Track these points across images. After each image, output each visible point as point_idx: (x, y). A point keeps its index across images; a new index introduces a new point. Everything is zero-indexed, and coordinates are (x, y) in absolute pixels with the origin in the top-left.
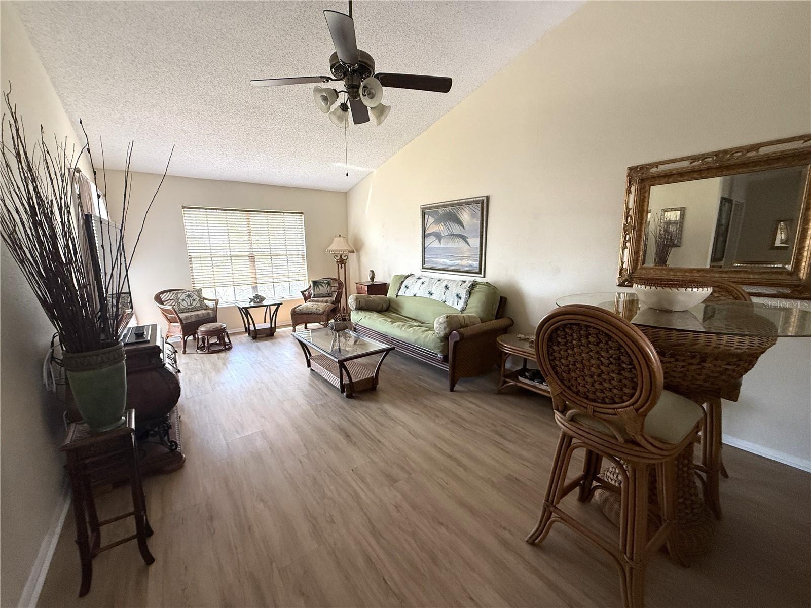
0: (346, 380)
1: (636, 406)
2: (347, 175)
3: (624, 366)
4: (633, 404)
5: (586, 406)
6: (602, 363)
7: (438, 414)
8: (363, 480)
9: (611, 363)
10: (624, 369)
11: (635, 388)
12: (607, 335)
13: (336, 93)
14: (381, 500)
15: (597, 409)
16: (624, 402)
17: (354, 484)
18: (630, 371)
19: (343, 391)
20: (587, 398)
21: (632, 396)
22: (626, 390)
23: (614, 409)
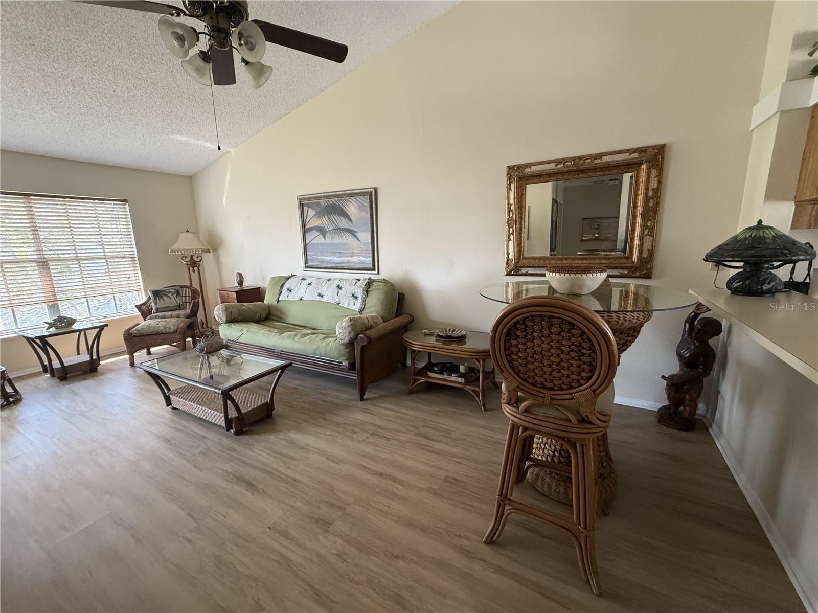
0: (233, 414)
1: (593, 388)
2: (219, 149)
3: (585, 351)
4: (590, 387)
5: (543, 395)
6: (562, 352)
7: (355, 429)
8: (286, 536)
9: (572, 350)
10: (583, 355)
11: (592, 372)
12: (570, 323)
13: (197, 35)
14: (318, 555)
15: (553, 397)
16: (581, 385)
17: (277, 546)
18: (590, 356)
19: (229, 427)
20: (544, 387)
21: (589, 379)
22: (584, 375)
23: (571, 394)
